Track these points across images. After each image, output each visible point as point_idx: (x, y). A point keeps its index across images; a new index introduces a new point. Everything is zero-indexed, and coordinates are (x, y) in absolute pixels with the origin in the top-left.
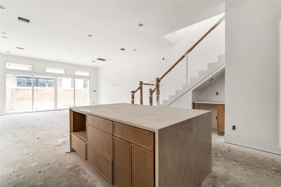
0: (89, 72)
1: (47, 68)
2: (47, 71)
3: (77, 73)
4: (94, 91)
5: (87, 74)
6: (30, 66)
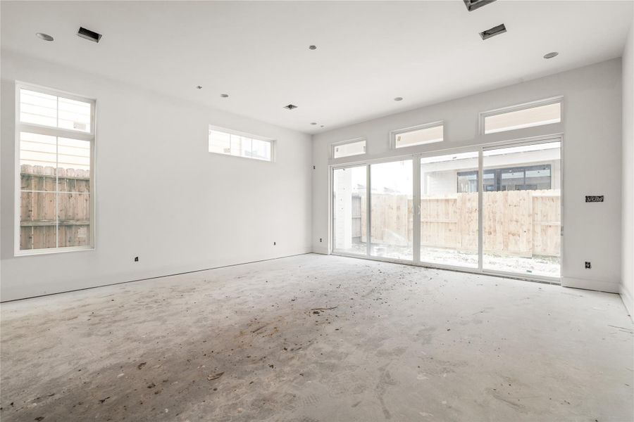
4: (591, 199)
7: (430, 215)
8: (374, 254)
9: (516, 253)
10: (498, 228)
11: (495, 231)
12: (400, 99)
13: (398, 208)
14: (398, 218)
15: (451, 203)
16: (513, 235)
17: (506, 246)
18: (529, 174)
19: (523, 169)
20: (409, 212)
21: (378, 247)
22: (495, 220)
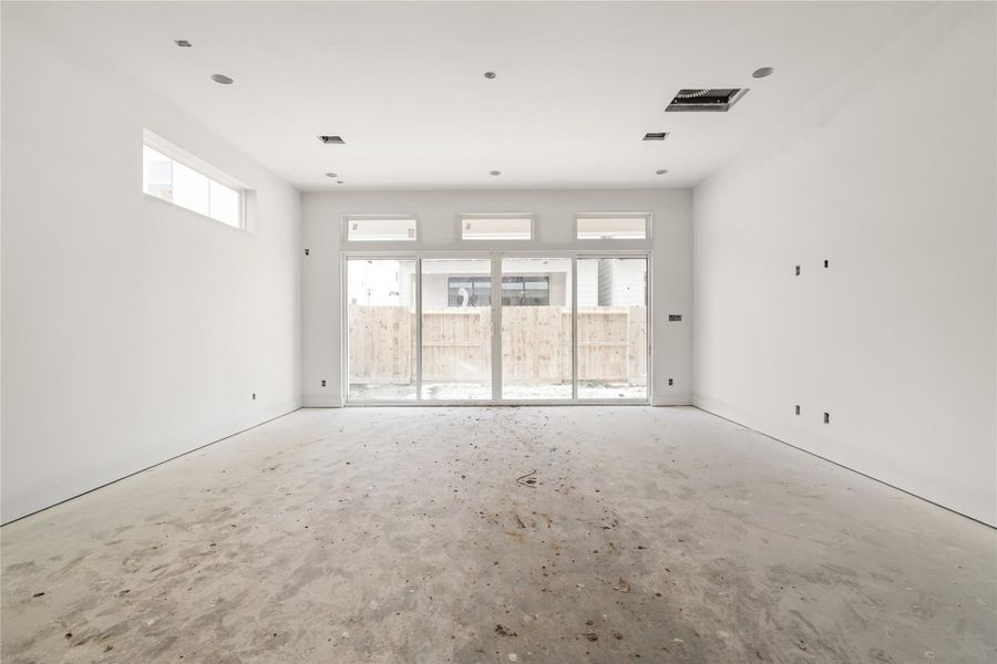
0: (647, 217)
1: (465, 222)
2: (466, 236)
3: (589, 231)
4: (672, 318)
5: (635, 230)
6: (412, 224)
7: (443, 337)
8: (426, 396)
9: (546, 381)
10: (529, 351)
11: (525, 355)
12: (496, 173)
13: (396, 326)
14: (396, 341)
15: (472, 320)
16: (544, 359)
17: (537, 373)
18: (529, 286)
19: (520, 279)
20: (412, 332)
21: (431, 386)
22: (524, 341)
